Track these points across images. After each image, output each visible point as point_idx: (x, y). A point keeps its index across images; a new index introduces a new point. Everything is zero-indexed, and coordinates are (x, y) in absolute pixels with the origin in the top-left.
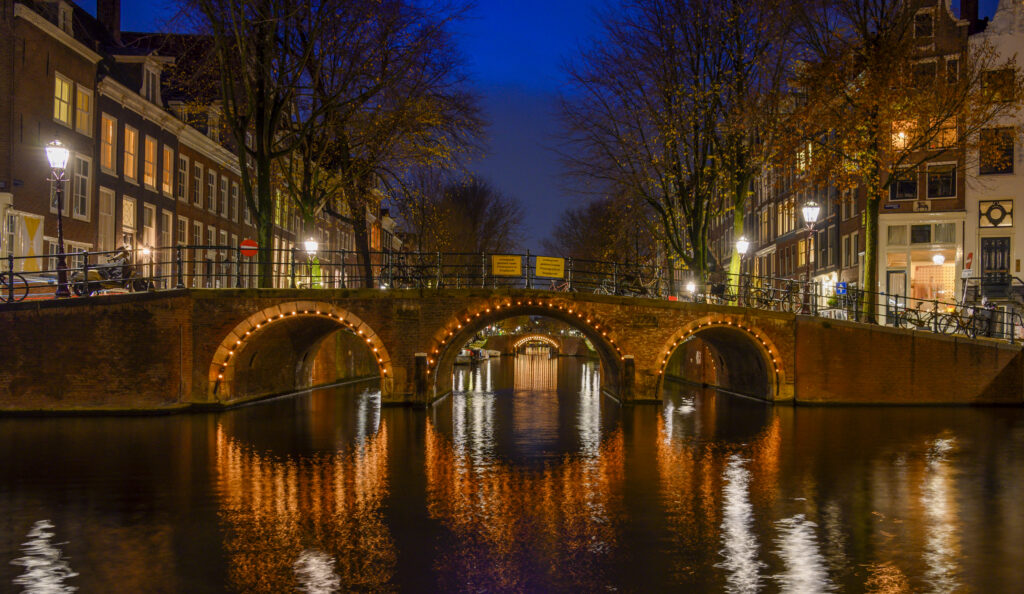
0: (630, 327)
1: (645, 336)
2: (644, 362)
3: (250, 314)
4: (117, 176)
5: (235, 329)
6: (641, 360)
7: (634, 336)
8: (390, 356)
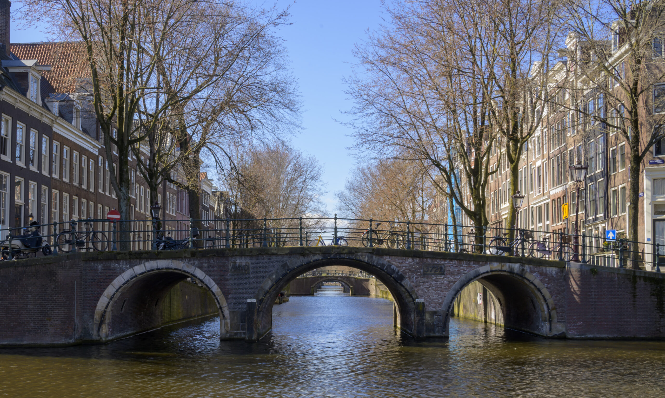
0: (420, 275)
1: (433, 283)
2: (433, 305)
3: (123, 271)
4: (11, 162)
5: (113, 283)
6: (430, 303)
7: (424, 283)
8: (227, 302)
